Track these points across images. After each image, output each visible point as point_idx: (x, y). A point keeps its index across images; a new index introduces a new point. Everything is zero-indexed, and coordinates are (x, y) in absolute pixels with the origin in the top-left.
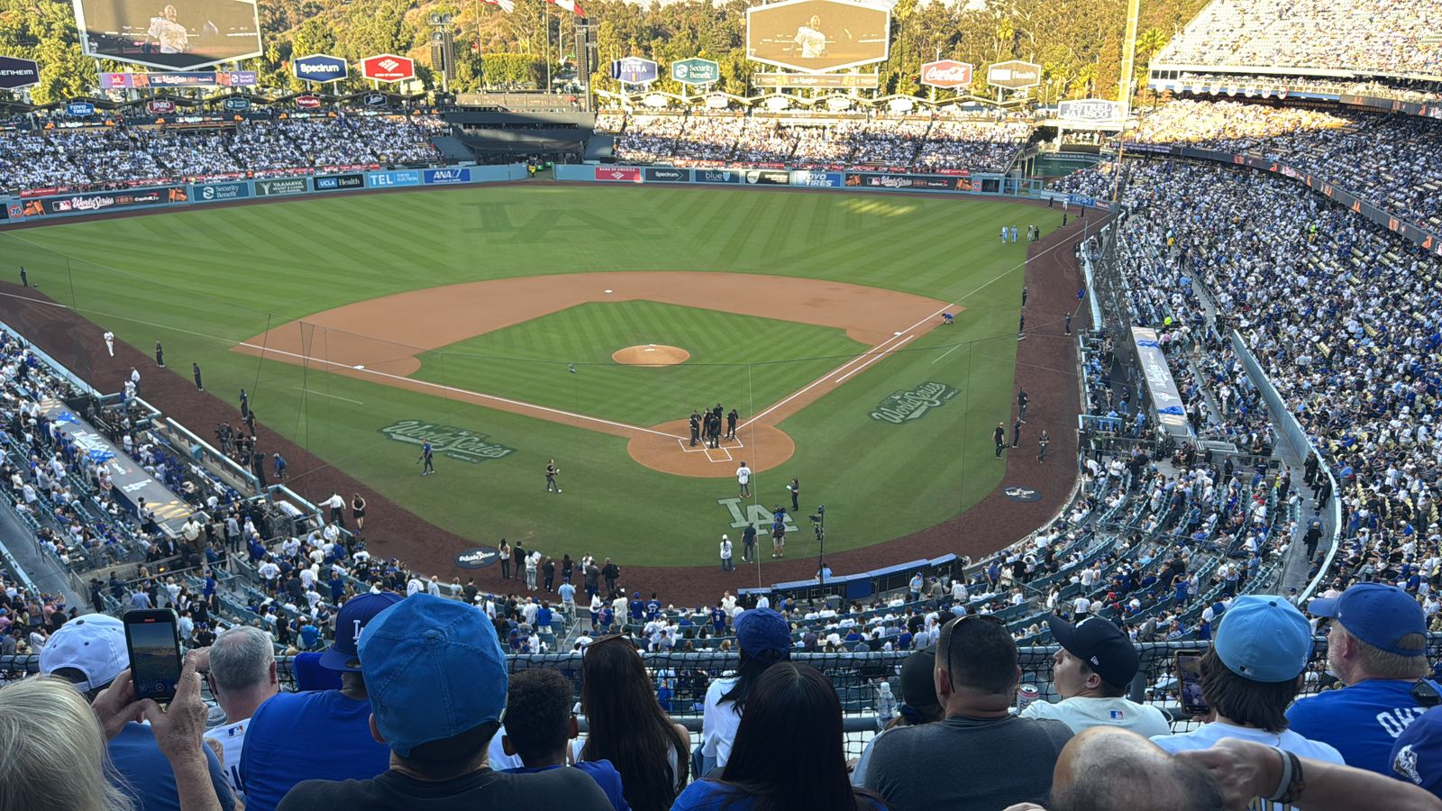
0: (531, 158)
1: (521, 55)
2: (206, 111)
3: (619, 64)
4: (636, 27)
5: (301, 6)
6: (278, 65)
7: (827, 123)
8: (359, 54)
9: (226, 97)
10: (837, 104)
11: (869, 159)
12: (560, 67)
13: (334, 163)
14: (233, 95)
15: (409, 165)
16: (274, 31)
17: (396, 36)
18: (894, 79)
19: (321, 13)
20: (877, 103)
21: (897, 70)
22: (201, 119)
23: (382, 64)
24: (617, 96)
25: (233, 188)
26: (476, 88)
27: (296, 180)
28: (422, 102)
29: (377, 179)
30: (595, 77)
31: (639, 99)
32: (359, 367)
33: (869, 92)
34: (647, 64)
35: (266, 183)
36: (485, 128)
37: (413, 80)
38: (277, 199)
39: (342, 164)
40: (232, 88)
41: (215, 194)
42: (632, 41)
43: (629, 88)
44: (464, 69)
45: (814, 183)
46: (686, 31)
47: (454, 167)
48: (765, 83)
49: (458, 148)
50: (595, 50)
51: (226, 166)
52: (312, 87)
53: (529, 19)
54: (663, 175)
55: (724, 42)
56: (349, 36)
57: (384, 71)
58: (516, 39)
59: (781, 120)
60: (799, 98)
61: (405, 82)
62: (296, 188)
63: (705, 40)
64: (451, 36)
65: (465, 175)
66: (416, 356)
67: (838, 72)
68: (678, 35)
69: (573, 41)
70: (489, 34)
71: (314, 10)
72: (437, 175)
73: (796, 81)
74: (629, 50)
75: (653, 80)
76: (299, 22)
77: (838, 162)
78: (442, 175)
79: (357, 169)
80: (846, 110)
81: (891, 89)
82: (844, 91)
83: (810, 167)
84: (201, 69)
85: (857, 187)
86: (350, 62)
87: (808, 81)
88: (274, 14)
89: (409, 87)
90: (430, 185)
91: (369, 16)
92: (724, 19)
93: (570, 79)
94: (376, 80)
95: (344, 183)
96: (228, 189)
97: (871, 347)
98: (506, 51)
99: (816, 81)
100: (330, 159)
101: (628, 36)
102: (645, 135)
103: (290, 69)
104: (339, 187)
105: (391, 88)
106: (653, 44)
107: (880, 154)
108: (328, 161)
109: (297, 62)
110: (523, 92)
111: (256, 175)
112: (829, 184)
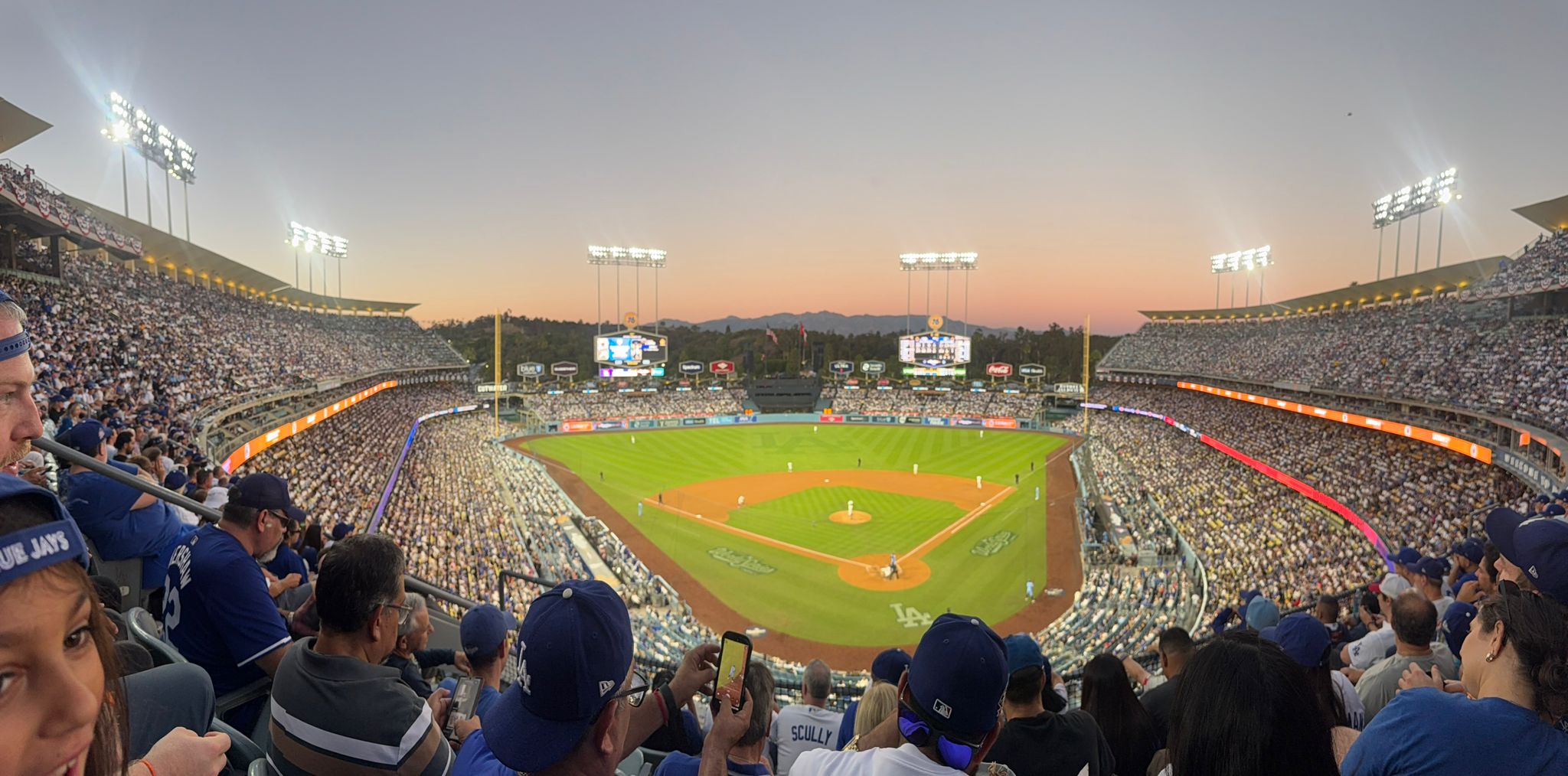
4: (842, 345)
6: (672, 365)
10: (945, 383)
13: (693, 412)
15: (729, 414)
20: (966, 383)
23: (719, 365)
24: (832, 379)
31: (844, 381)
32: (698, 516)
33: (961, 378)
38: (667, 429)
41: (640, 425)
42: (840, 353)
43: (838, 375)
45: (935, 423)
51: (645, 412)
52: (687, 376)
54: (855, 419)
56: (704, 351)
57: (720, 368)
60: (925, 380)
65: (754, 419)
66: (728, 513)
68: (862, 348)
71: (689, 340)
72: (741, 419)
75: (851, 372)
76: (683, 346)
77: (947, 413)
78: (743, 419)
91: (714, 342)
97: (969, 512)
100: (691, 410)
101: (838, 350)
107: (968, 408)
112: (942, 423)
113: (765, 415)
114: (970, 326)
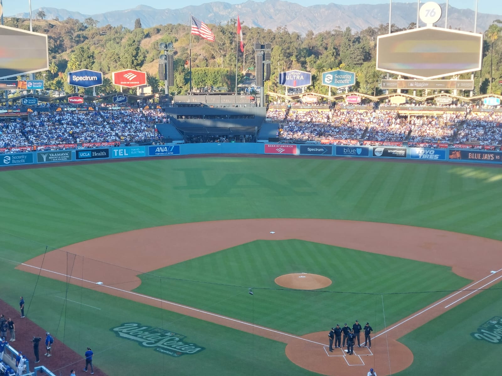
0: (221, 138)
1: (217, 69)
2: (10, 106)
3: (285, 74)
4: (297, 49)
5: (74, 37)
6: (56, 75)
7: (435, 113)
8: (109, 68)
9: (23, 97)
10: (442, 100)
11: (467, 140)
12: (243, 77)
13: (90, 142)
14: (28, 96)
15: (140, 143)
16: (55, 53)
17: (135, 57)
18: (486, 84)
19: (86, 41)
20: (473, 101)
21: (488, 76)
22: (6, 111)
23: (126, 76)
24: (282, 96)
25: (23, 157)
26: (186, 91)
27: (64, 152)
28: (151, 101)
29: (118, 152)
30: (269, 84)
31: (298, 97)
32: (100, 283)
33: (466, 93)
34: (303, 74)
35: (44, 154)
36: (191, 118)
37: (146, 86)
38: (51, 164)
39: (95, 141)
40: (27, 90)
41: (11, 161)
42: (293, 58)
43: (291, 90)
44: (179, 78)
45: (425, 157)
46: (331, 50)
47: (169, 144)
48: (389, 86)
49: (173, 132)
50: (269, 66)
51: (20, 142)
52: (78, 90)
53: (224, 44)
54: (312, 150)
55: (358, 58)
56: (104, 56)
57: (127, 80)
58: (214, 58)
59: (400, 112)
60: (414, 96)
61: (140, 87)
62: (64, 158)
63: (345, 57)
64: (172, 57)
65: (176, 149)
66: (137, 276)
67: (443, 78)
68: (325, 53)
69: (253, 58)
70: (196, 55)
71: (82, 39)
72: (158, 150)
73: (412, 85)
74: (291, 64)
75: (308, 85)
76: (72, 47)
77: (444, 142)
78: (161, 149)
79: (105, 145)
80: (450, 105)
81: (483, 90)
82: (447, 92)
83: (422, 145)
84: (8, 79)
85: (458, 160)
86: (104, 73)
87: (420, 85)
88: (56, 42)
89: (142, 90)
90: (153, 155)
91: (118, 43)
92: (359, 42)
93: (250, 84)
94: (121, 86)
95: (96, 154)
96: (20, 157)
97: (471, 282)
98: (207, 66)
99: (427, 84)
100: (89, 138)
101: (290, 55)
102: (301, 122)
103: (65, 78)
104: (93, 157)
105: (131, 91)
106: (308, 59)
107: (475, 136)
108: (86, 139)
109: (70, 74)
110: (218, 94)
111: (39, 148)
112: (436, 157)
113: (190, 145)
114: (481, 16)
